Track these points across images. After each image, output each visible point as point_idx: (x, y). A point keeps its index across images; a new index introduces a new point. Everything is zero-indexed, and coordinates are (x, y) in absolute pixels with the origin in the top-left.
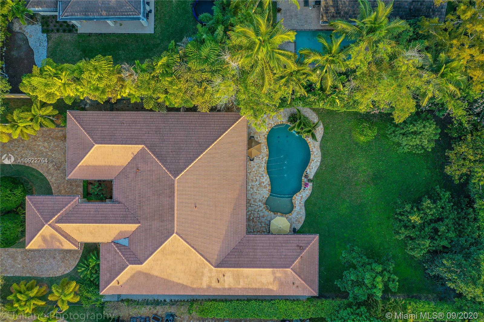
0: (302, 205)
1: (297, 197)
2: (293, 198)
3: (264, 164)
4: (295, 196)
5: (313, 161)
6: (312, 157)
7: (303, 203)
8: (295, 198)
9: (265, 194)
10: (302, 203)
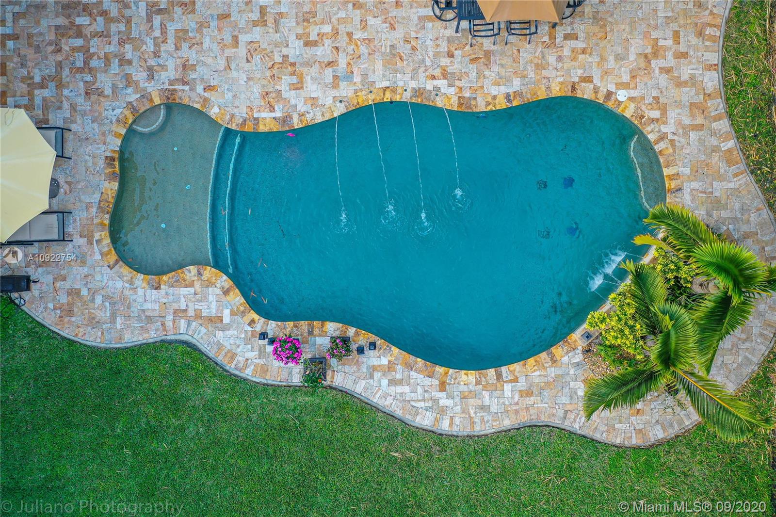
0: (169, 324)
1: (214, 293)
2: (209, 272)
3: (413, 84)
4: (224, 281)
5: (443, 387)
6: (468, 378)
7: (183, 331)
8: (209, 284)
9: (228, 96)
10: (183, 323)
